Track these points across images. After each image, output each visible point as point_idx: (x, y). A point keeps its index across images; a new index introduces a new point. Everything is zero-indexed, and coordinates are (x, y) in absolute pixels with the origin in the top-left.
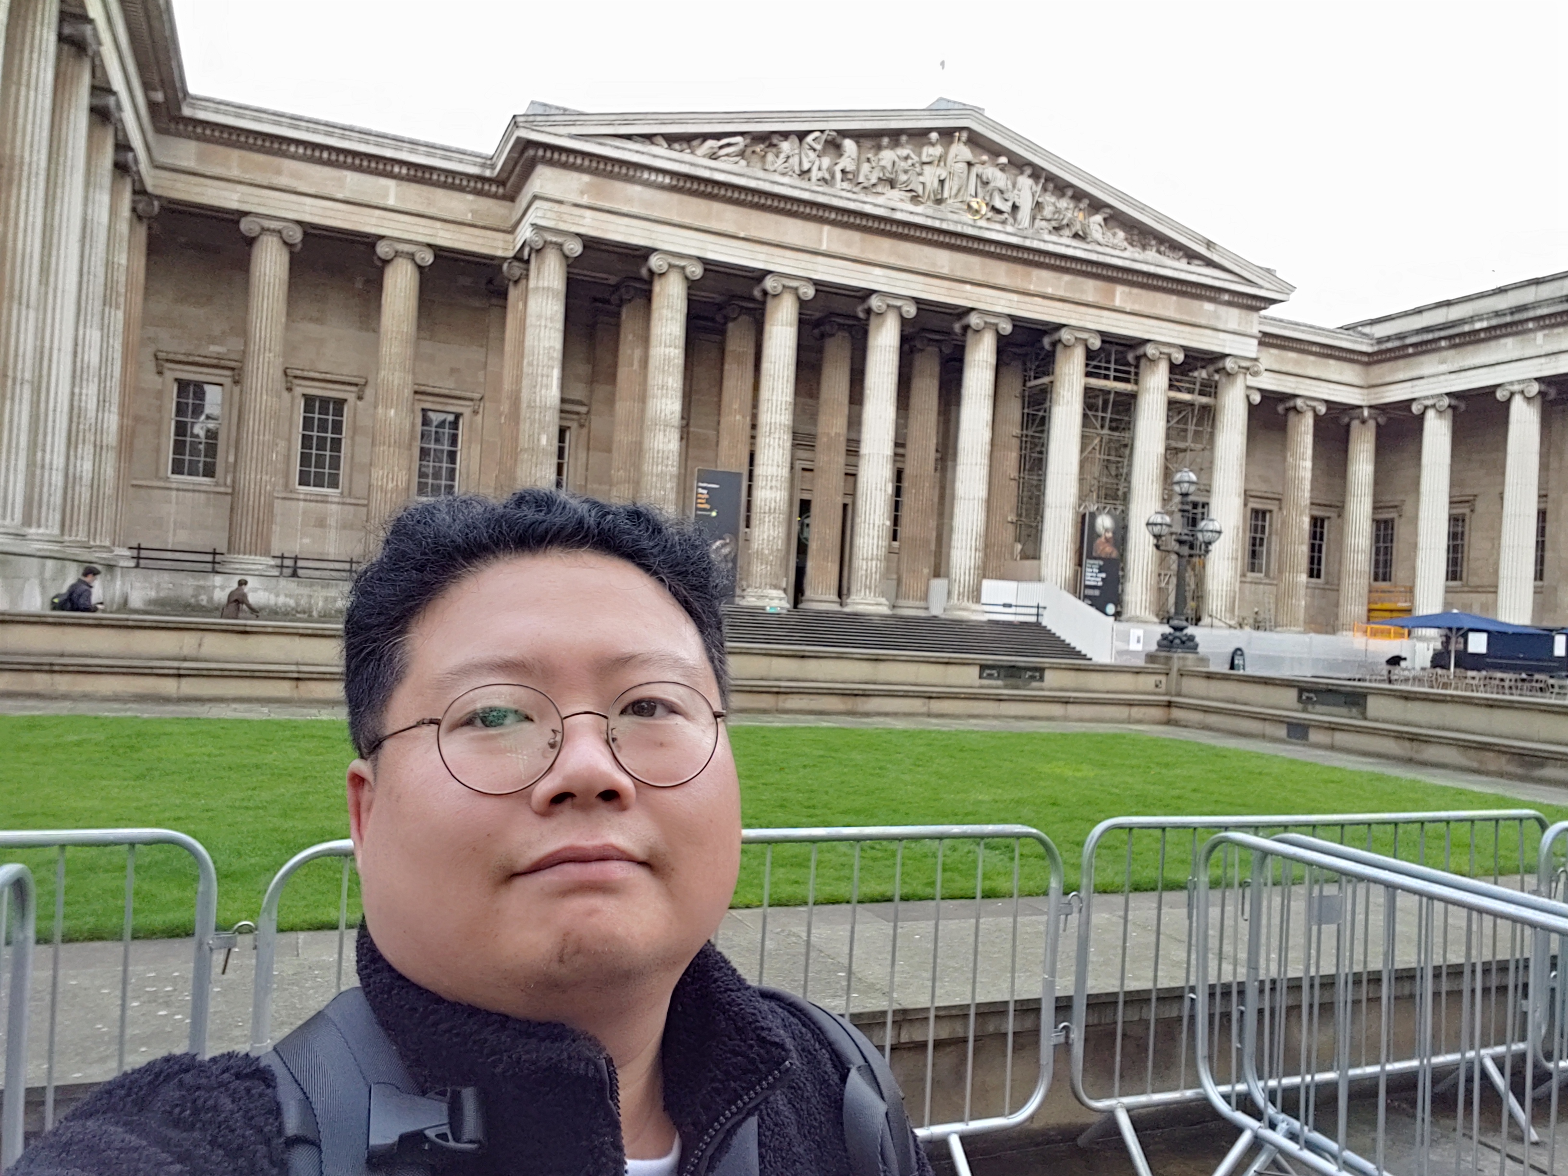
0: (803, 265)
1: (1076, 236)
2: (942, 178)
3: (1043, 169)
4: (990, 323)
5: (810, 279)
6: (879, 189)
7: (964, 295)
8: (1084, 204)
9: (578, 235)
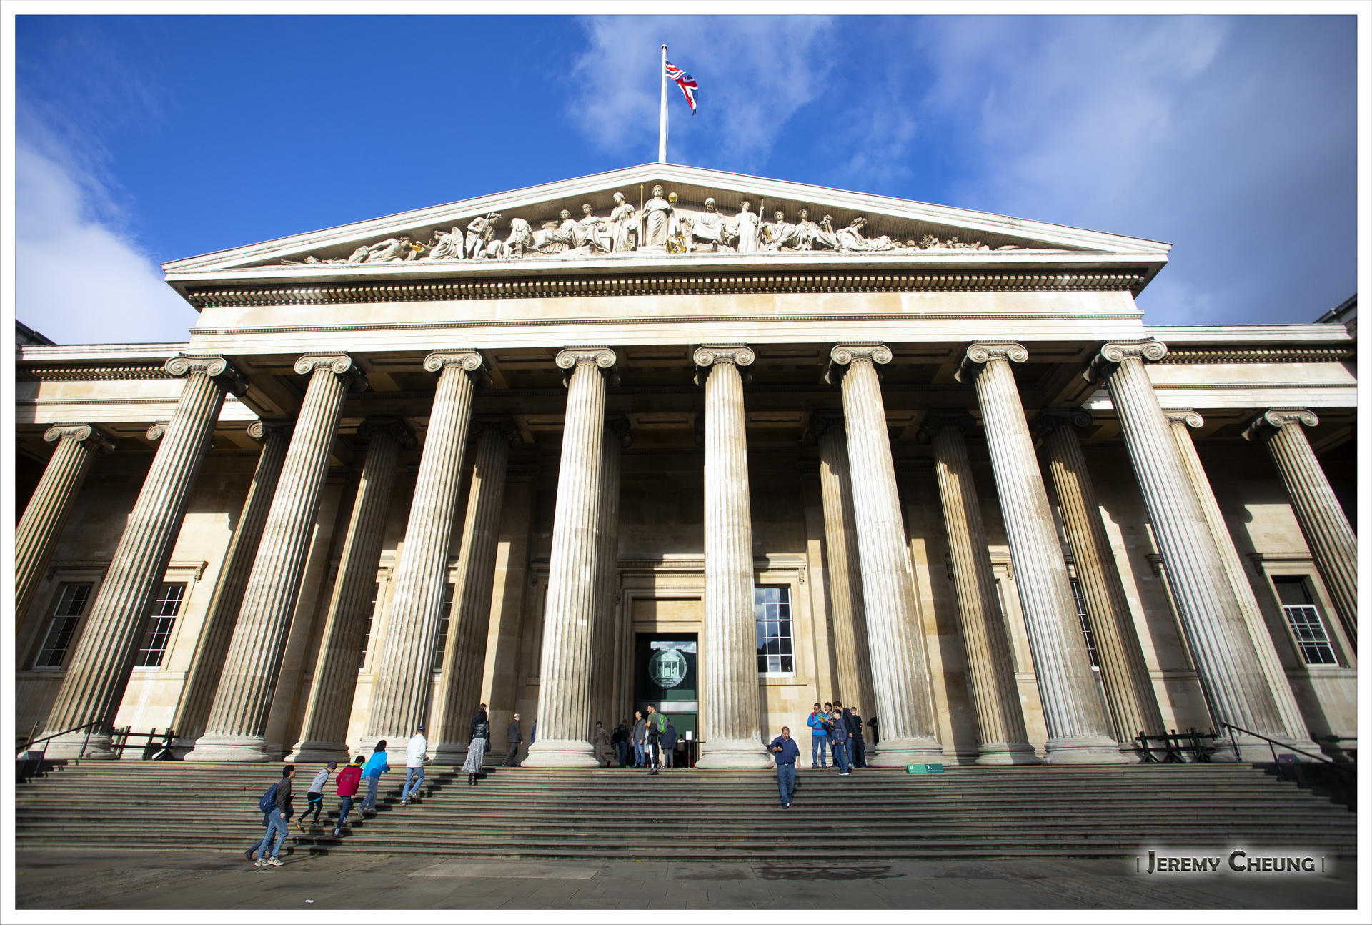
0: (470, 338)
1: (817, 246)
2: (631, 228)
3: (761, 197)
4: (721, 357)
5: (477, 350)
6: (550, 249)
7: (683, 334)
8: (827, 220)
9: (223, 356)
